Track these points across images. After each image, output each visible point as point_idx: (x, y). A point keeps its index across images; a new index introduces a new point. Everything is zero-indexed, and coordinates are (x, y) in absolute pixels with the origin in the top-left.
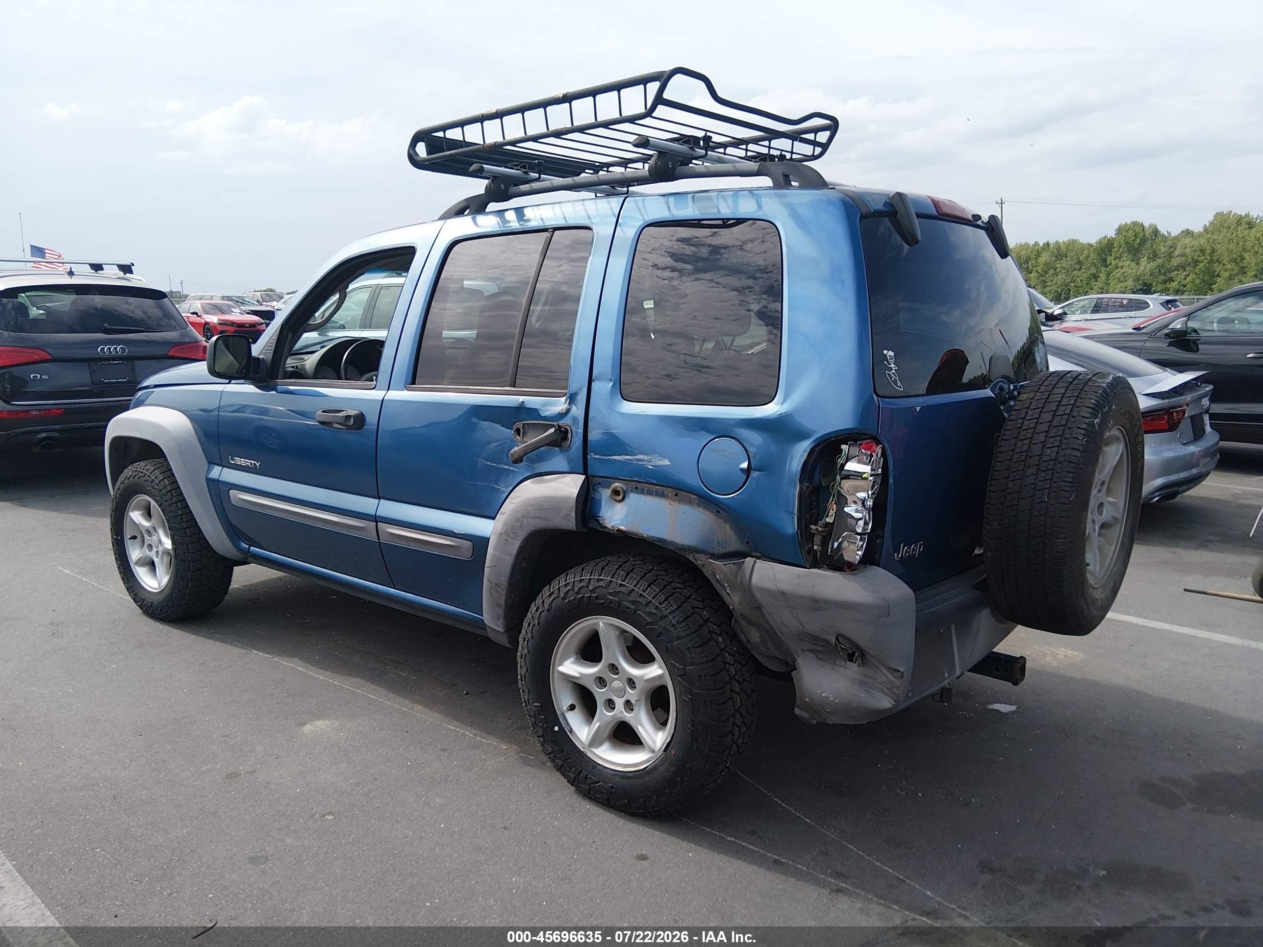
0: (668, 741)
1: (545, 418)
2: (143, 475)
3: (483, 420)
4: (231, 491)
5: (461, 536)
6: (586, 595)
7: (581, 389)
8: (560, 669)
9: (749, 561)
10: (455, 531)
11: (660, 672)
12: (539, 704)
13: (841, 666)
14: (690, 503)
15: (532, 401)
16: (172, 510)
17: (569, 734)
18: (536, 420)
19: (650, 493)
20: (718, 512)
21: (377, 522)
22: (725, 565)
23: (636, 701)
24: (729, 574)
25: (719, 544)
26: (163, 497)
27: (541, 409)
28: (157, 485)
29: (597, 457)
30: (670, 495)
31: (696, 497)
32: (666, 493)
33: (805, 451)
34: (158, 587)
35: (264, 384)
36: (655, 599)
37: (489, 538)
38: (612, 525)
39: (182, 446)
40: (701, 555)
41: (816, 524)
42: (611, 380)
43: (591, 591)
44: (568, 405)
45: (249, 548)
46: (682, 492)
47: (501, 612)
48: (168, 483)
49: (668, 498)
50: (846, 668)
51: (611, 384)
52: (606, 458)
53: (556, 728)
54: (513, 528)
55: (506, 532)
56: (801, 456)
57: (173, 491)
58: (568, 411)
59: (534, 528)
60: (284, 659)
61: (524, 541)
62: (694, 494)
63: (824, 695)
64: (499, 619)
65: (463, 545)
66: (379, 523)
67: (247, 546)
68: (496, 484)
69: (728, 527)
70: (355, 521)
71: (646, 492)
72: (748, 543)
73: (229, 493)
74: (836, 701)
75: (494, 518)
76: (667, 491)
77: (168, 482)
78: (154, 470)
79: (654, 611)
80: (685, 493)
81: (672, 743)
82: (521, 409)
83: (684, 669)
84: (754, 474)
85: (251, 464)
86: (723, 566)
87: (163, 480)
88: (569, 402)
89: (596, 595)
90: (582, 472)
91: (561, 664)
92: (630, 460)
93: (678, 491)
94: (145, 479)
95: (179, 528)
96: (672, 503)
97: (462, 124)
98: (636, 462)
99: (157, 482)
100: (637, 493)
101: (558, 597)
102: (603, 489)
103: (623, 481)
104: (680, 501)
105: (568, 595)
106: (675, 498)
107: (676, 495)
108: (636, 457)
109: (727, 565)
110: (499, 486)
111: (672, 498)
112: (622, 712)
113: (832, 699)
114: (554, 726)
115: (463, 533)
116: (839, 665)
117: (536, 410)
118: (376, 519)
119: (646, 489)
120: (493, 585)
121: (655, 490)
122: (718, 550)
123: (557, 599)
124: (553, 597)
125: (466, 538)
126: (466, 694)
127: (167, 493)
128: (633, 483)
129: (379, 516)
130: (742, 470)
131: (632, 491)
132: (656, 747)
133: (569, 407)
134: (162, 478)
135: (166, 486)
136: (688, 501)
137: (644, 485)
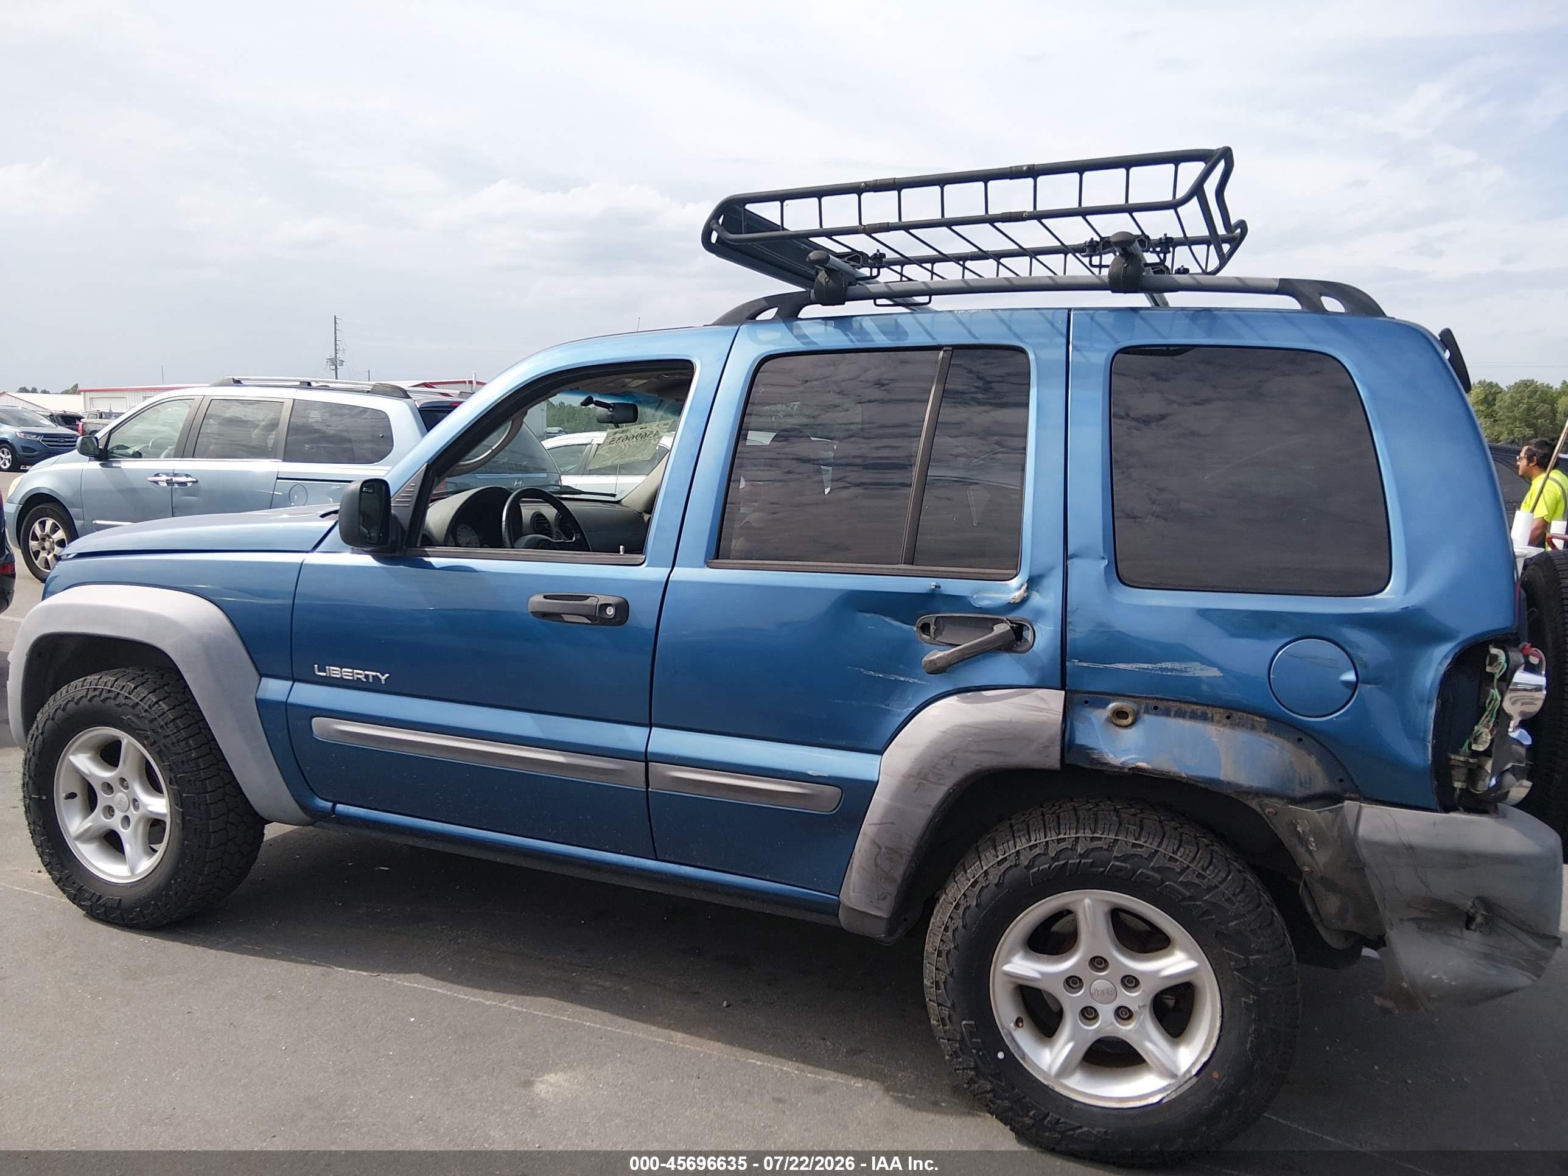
0: (1204, 1059)
1: (981, 610)
2: (112, 695)
3: (861, 612)
4: (314, 720)
5: (822, 780)
6: (1070, 861)
7: (1051, 569)
8: (1007, 968)
9: (1349, 806)
10: (810, 773)
11: (1192, 964)
12: (973, 1023)
13: (1456, 937)
14: (1253, 728)
15: (953, 587)
16: (179, 751)
17: (1021, 1061)
18: (961, 613)
19: (1180, 714)
20: (1300, 740)
21: (647, 762)
22: (1318, 812)
23: (1139, 1007)
24: (1323, 825)
25: (1301, 784)
26: (160, 730)
27: (972, 597)
28: (146, 711)
29: (1085, 664)
30: (1216, 718)
31: (1264, 720)
32: (1210, 715)
33: (1445, 657)
34: (129, 874)
35: (397, 554)
36: (1195, 863)
37: (878, 782)
38: (1121, 761)
39: (209, 648)
40: (1274, 800)
41: (1457, 753)
42: (1103, 558)
43: (1080, 855)
44: (1025, 592)
45: (334, 807)
46: (1240, 713)
47: (892, 889)
48: (166, 708)
49: (1212, 720)
50: (1462, 939)
51: (1106, 562)
52: (1101, 666)
53: (1001, 1055)
54: (934, 767)
55: (919, 774)
56: (1440, 664)
57: (178, 721)
58: (1024, 601)
59: (978, 768)
60: (402, 976)
61: (954, 785)
62: (1260, 716)
63: (1434, 977)
64: (885, 898)
65: (823, 792)
66: (650, 763)
67: (330, 804)
68: (882, 703)
69: (1312, 761)
70: (605, 761)
71: (1172, 713)
72: (1341, 780)
73: (311, 722)
74: (1454, 983)
75: (881, 753)
76: (1209, 711)
77: (168, 705)
78: (135, 688)
79: (1197, 881)
80: (1245, 714)
81: (1211, 1062)
82: (932, 597)
83: (1247, 960)
84: (1364, 688)
85: (367, 676)
86: (1317, 814)
87: (157, 703)
88: (1027, 588)
89: (1090, 861)
90: (1059, 686)
91: (1007, 962)
92: (1147, 669)
93: (1232, 712)
94: (117, 702)
95: (193, 779)
96: (1222, 729)
97: (782, 197)
98: (1159, 672)
99: (146, 707)
100: (1156, 714)
101: (1016, 865)
102: (1092, 709)
103: (1131, 699)
104: (1234, 725)
105: (1036, 863)
106: (1225, 721)
107: (1228, 717)
108: (1159, 665)
109: (1322, 813)
110: (888, 706)
111: (1219, 722)
112: (1112, 1024)
113: (1447, 981)
114: (998, 1052)
115: (826, 775)
116: (1452, 936)
117: (965, 597)
118: (646, 758)
119: (1174, 709)
120: (883, 850)
121: (1189, 710)
122: (1299, 793)
123: (1014, 869)
124: (1006, 865)
125: (830, 782)
126: (727, 1006)
127: (166, 724)
128: (1151, 702)
129: (650, 753)
130: (1347, 684)
131: (1147, 712)
132: (1178, 1069)
133: (1025, 595)
134: (155, 700)
135: (164, 713)
136: (1249, 726)
137: (1171, 703)
